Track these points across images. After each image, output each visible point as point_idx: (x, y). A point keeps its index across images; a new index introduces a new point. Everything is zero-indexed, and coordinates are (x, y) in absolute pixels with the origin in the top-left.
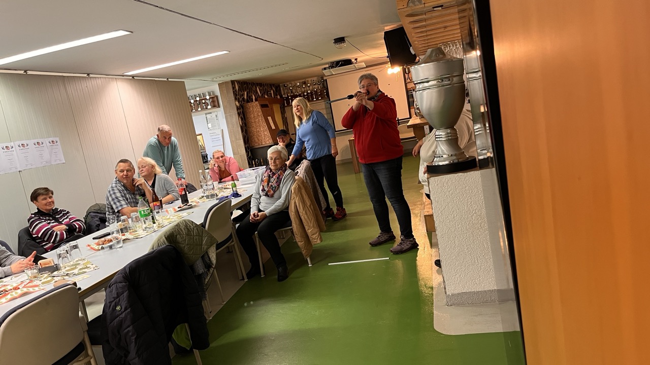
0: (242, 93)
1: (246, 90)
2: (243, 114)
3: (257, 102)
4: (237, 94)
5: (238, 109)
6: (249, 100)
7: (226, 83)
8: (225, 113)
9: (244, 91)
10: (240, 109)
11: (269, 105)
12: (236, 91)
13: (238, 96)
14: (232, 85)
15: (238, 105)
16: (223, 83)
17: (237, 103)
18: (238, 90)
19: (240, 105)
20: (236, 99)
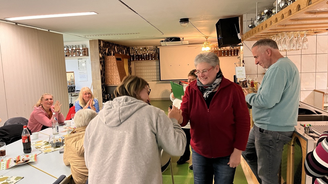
0: (104, 49)
1: (108, 47)
2: (103, 63)
3: (114, 56)
4: (102, 49)
5: (100, 59)
6: (109, 54)
7: (95, 40)
8: (91, 61)
9: (106, 48)
10: (102, 59)
11: (122, 59)
12: (101, 47)
13: (102, 51)
14: (99, 42)
15: (101, 56)
16: (93, 40)
17: (100, 55)
18: (103, 46)
19: (103, 56)
20: (100, 52)
